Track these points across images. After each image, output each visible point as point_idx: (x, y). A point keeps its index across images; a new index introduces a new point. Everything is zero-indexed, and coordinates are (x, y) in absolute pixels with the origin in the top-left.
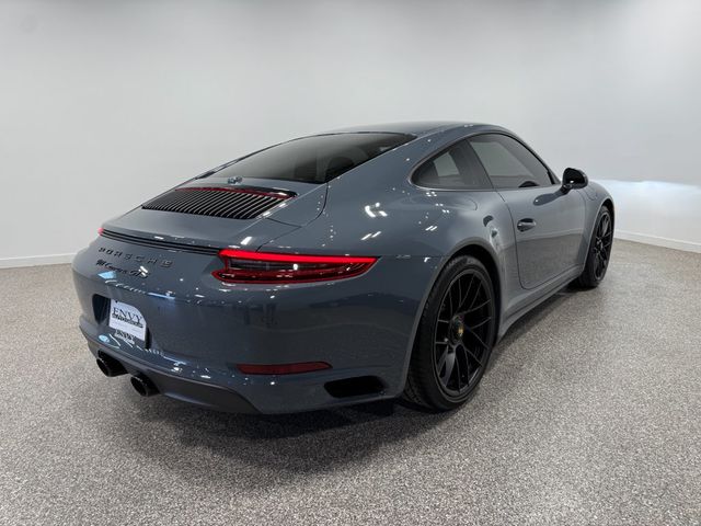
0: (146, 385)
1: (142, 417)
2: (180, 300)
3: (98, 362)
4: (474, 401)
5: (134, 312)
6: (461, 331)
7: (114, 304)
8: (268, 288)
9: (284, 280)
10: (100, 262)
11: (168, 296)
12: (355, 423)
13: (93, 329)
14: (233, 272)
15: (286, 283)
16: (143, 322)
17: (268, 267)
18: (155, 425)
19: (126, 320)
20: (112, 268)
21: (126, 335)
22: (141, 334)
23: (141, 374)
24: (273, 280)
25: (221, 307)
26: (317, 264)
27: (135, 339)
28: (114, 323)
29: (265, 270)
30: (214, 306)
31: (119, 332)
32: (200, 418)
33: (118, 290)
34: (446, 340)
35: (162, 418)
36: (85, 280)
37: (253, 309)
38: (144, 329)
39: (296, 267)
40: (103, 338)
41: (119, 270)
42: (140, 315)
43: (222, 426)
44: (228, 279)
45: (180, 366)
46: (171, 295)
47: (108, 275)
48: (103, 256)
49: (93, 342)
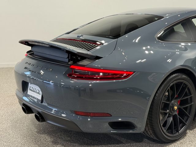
0: (40, 117)
1: (38, 132)
2: (56, 85)
3: (23, 107)
4: (181, 141)
5: (37, 88)
6: (176, 108)
7: (30, 85)
8: (89, 82)
9: (97, 79)
10: (26, 68)
11: (51, 82)
12: (124, 143)
13: (21, 94)
14: (76, 75)
15: (98, 80)
16: (41, 92)
17: (90, 74)
18: (43, 136)
19: (34, 91)
20: (30, 71)
21: (34, 97)
22: (39, 97)
23: (39, 113)
24: (92, 79)
25: (70, 88)
26: (109, 73)
27: (37, 99)
28: (29, 92)
29: (88, 74)
30: (68, 88)
31: (31, 96)
32: (61, 135)
33: (31, 79)
34: (168, 111)
35: (46, 133)
36: (19, 75)
37: (82, 90)
38: (41, 95)
39: (101, 74)
40: (25, 98)
41: (33, 71)
42: (40, 90)
43: (69, 139)
44: (74, 78)
45: (55, 110)
46: (52, 82)
47: (28, 73)
48: (27, 66)
49: (21, 100)
